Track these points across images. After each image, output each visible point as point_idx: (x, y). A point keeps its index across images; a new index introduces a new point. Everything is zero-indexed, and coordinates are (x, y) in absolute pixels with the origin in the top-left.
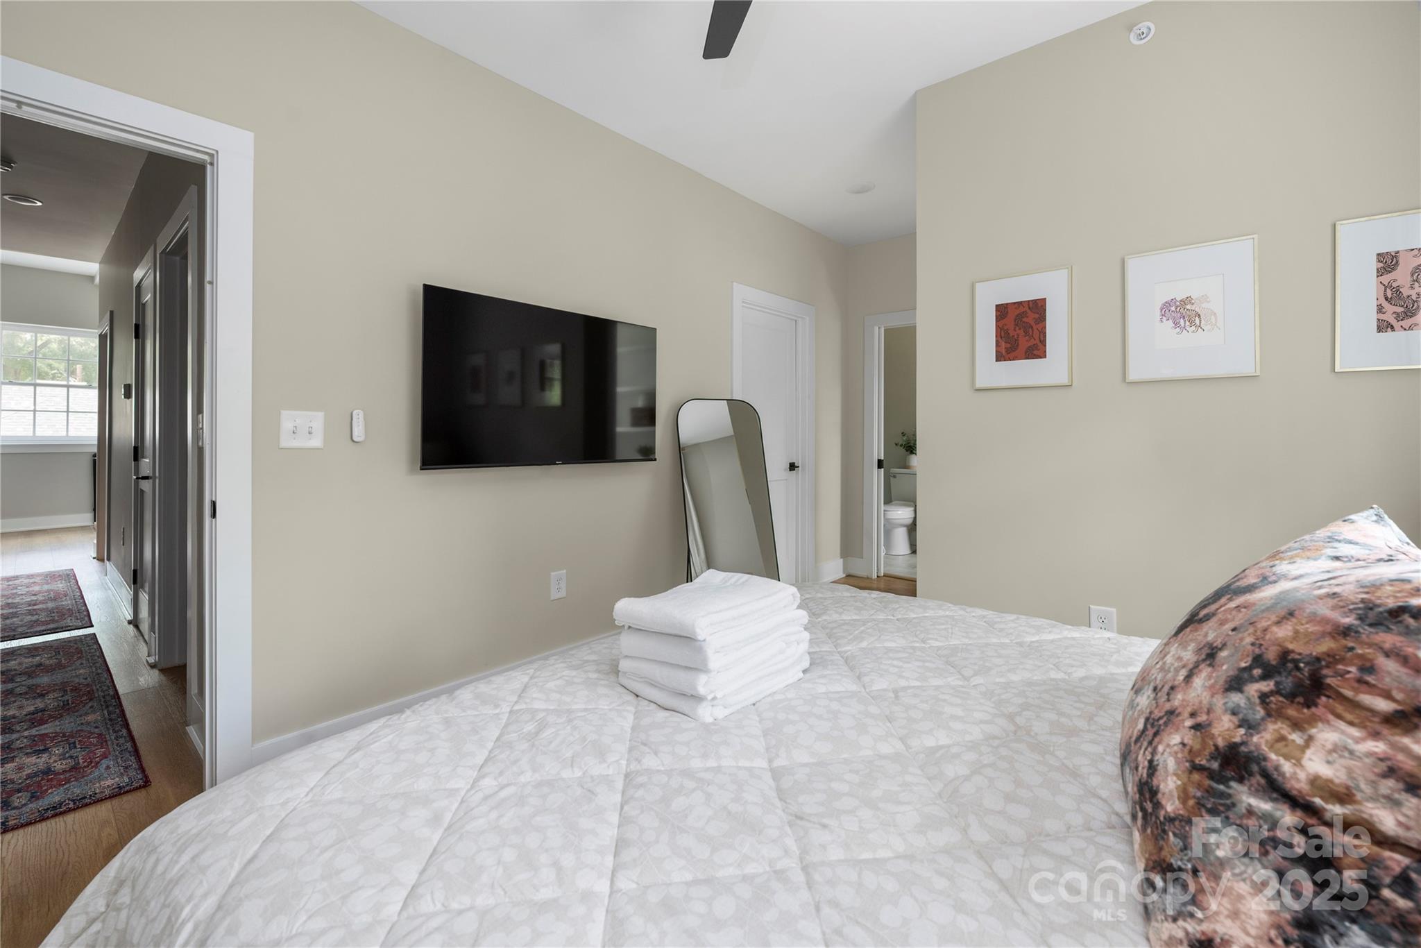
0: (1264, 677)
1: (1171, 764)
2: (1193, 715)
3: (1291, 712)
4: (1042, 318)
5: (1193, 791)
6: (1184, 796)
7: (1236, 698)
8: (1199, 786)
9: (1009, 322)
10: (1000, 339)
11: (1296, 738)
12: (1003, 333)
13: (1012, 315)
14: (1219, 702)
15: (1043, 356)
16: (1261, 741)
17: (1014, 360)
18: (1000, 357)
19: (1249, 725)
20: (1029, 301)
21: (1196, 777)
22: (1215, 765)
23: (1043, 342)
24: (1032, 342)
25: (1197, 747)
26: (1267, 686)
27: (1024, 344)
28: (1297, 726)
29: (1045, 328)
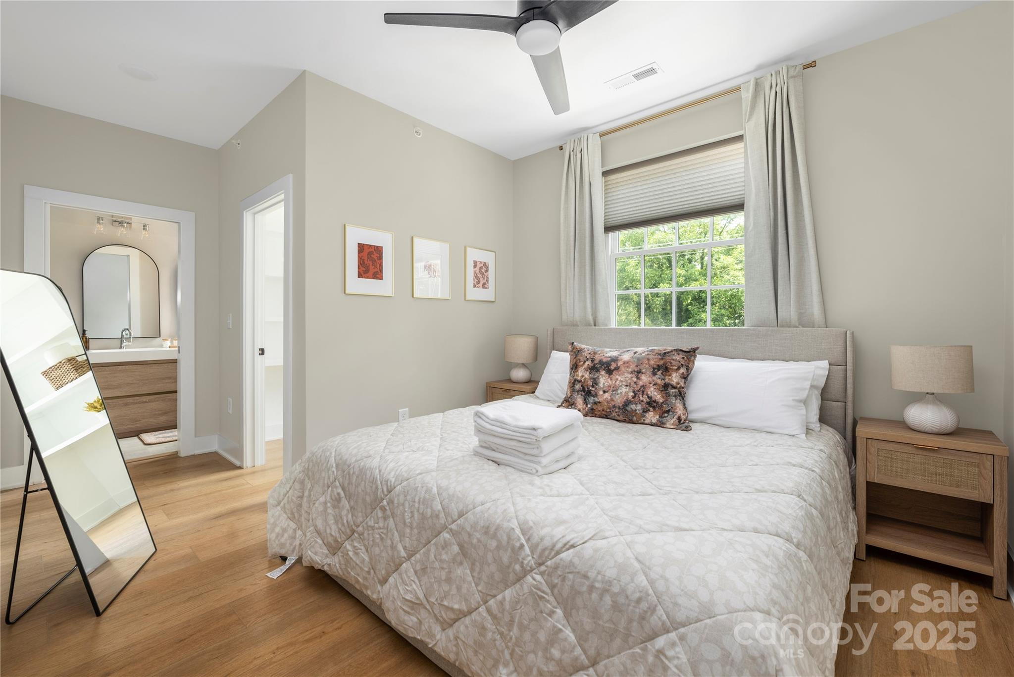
0: (659, 370)
1: (656, 393)
2: (650, 383)
3: (668, 374)
4: (381, 258)
5: (664, 395)
6: (663, 397)
7: (657, 376)
8: (664, 394)
9: (365, 254)
10: (360, 265)
11: (670, 378)
12: (361, 261)
13: (367, 251)
14: (654, 378)
15: (381, 278)
16: (667, 381)
17: (367, 278)
18: (360, 276)
19: (664, 379)
20: (374, 246)
21: (663, 392)
22: (663, 389)
23: (381, 271)
24: (376, 270)
25: (658, 388)
26: (661, 372)
27: (372, 270)
28: (670, 376)
29: (382, 263)
